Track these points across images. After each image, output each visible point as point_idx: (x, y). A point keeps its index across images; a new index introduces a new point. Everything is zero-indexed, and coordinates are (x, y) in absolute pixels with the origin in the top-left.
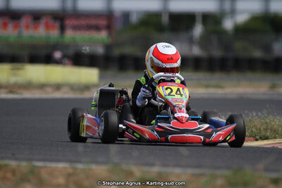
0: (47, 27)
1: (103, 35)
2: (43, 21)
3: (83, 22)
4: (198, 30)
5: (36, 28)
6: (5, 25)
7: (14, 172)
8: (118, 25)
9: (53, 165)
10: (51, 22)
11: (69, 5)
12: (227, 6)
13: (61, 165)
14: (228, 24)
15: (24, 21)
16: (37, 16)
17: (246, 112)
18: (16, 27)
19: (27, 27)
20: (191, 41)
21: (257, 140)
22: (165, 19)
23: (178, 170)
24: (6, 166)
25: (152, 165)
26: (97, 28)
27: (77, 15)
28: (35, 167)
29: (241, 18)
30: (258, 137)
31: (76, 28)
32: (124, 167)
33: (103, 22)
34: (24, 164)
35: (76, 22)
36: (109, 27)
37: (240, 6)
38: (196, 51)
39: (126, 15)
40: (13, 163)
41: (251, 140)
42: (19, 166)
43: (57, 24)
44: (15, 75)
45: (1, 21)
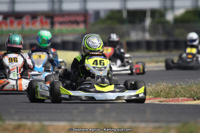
0: (42, 23)
1: (81, 28)
2: (39, 19)
3: (67, 19)
4: (148, 22)
5: (34, 24)
6: (12, 23)
7: (30, 130)
8: (91, 20)
9: (56, 123)
10: (44, 20)
12: (168, 4)
13: (62, 124)
15: (25, 20)
16: (34, 16)
18: (19, 24)
19: (28, 23)
20: (144, 30)
21: (195, 100)
22: (125, 15)
23: (143, 125)
24: (25, 125)
25: (125, 121)
26: (77, 23)
27: (63, 14)
28: (44, 125)
29: (179, 12)
30: (195, 98)
31: (61, 23)
32: (106, 123)
33: (81, 19)
34: (37, 124)
35: (61, 19)
36: (85, 22)
38: (147, 36)
39: (97, 13)
40: (29, 123)
41: (191, 100)
42: (33, 125)
43: (49, 21)
45: (8, 21)
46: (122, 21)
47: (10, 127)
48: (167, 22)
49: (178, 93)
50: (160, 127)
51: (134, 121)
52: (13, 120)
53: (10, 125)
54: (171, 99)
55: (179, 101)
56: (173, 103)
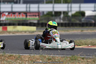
0: (22, 15)
1: (37, 17)
2: (21, 14)
3: (32, 14)
4: (62, 16)
5: (19, 16)
6: (11, 15)
8: (41, 15)
10: (23, 14)
11: (28, 10)
12: (69, 9)
14: (70, 14)
15: (16, 14)
16: (20, 13)
18: (14, 16)
19: (17, 16)
20: (60, 19)
21: (78, 46)
22: (53, 13)
26: (36, 16)
27: (30, 12)
29: (73, 12)
31: (30, 16)
33: (37, 14)
35: (30, 14)
36: (39, 16)
37: (73, 9)
38: (62, 21)
39: (43, 12)
43: (25, 15)
44: (14, 29)
45: (10, 14)
46: (52, 15)
48: (69, 16)
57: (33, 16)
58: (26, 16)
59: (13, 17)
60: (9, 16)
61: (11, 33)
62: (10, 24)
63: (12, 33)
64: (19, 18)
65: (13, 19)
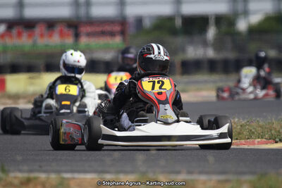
0: (62, 35)
1: (117, 41)
2: (57, 29)
3: (98, 29)
4: (211, 33)
5: (51, 36)
6: (19, 34)
7: (43, 185)
8: (131, 30)
9: (82, 176)
10: (66, 30)
11: (82, 12)
13: (89, 176)
15: (37, 30)
16: (51, 24)
17: (265, 114)
18: (30, 36)
19: (42, 36)
20: (205, 44)
21: (276, 142)
23: (203, 177)
24: (36, 178)
25: (178, 173)
26: (112, 34)
27: (91, 22)
28: (64, 178)
29: (255, 19)
30: (277, 140)
31: (89, 35)
32: (151, 176)
33: (117, 28)
34: (53, 176)
35: (89, 29)
36: (123, 33)
38: (211, 53)
39: (139, 21)
40: (43, 176)
41: (271, 143)
42: (48, 178)
43: (71, 32)
44: (32, 84)
45: (14, 31)
47: (16, 182)
49: (253, 133)
50: (227, 181)
51: (190, 173)
52: (20, 171)
53: (15, 178)
54: (243, 141)
55: (254, 144)
56: (246, 147)
57: (103, 34)
58: (77, 36)
59: (24, 42)
60: (11, 36)
61: (21, 101)
62: (15, 69)
63: (26, 101)
64: (47, 46)
65: (27, 49)
